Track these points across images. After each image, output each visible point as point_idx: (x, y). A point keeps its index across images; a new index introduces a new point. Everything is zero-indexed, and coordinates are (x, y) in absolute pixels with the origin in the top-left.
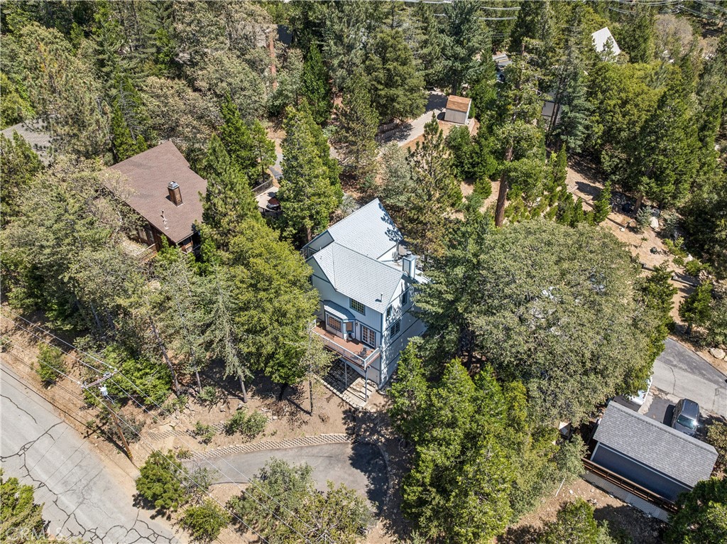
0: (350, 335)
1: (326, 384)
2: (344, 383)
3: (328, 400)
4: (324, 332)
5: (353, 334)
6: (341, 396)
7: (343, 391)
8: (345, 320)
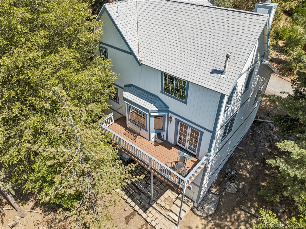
0: (159, 135)
1: (126, 197)
2: (149, 197)
3: (128, 219)
4: (122, 129)
5: (164, 134)
6: (144, 215)
7: (147, 209)
8: (154, 111)
